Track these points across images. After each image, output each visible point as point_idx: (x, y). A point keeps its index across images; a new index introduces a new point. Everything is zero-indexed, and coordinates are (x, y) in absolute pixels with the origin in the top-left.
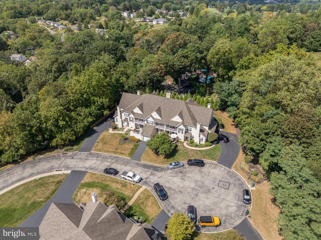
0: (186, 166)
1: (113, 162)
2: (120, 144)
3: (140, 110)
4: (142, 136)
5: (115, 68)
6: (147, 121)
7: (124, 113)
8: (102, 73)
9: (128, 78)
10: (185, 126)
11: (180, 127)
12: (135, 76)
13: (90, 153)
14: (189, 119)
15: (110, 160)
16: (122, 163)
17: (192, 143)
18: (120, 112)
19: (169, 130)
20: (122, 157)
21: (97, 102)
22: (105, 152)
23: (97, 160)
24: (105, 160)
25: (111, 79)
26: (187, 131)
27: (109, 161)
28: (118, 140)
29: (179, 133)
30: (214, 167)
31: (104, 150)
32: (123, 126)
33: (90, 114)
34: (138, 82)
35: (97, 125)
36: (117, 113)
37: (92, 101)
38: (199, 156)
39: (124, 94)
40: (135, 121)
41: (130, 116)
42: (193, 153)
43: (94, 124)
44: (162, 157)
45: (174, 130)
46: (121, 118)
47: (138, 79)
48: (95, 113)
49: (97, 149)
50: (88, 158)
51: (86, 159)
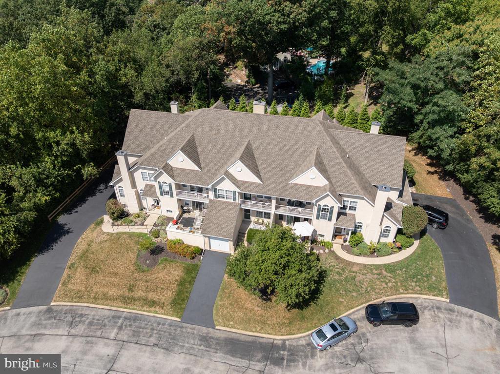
0: (366, 327)
1: (125, 338)
2: (139, 269)
3: (190, 158)
4: (207, 239)
5: (101, 45)
6: (215, 191)
7: (141, 170)
8: (61, 56)
9: (140, 69)
10: (339, 197)
11: (322, 203)
12: (160, 64)
13: (50, 310)
14: (345, 174)
15: (115, 330)
16: (153, 340)
17: (356, 243)
18: (129, 169)
19: (285, 211)
20: (152, 314)
21: (58, 143)
22: (96, 299)
23: (71, 339)
24: (99, 333)
25: (91, 74)
26: (343, 211)
27: (112, 336)
28: (132, 256)
29: (318, 218)
30: (451, 321)
31: (93, 295)
32: (142, 208)
33: (39, 182)
34: (167, 81)
35: (68, 210)
36: (119, 174)
37: (40, 144)
38: (390, 284)
39: (133, 112)
40: (178, 194)
41: (161, 179)
42: (369, 276)
43: (60, 208)
44: (279, 305)
45: (302, 212)
46: (134, 185)
47: (168, 73)
48: (55, 178)
49: (71, 291)
50: (42, 331)
51: (35, 335)
